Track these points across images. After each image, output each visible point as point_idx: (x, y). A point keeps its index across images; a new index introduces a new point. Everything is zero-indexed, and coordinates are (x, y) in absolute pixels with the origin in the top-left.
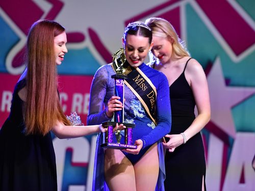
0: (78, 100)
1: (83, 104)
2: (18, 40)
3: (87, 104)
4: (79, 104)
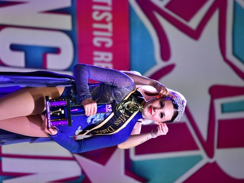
0: (107, 57)
1: (102, 62)
3: (103, 66)
4: (102, 58)
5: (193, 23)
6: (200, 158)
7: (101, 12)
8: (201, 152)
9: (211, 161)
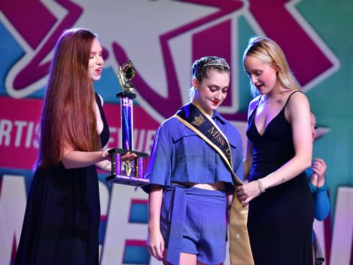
2: (23, 54)
5: (60, 13)
6: (242, 19)
7: (34, 136)
8: (234, 17)
9: (247, 4)
